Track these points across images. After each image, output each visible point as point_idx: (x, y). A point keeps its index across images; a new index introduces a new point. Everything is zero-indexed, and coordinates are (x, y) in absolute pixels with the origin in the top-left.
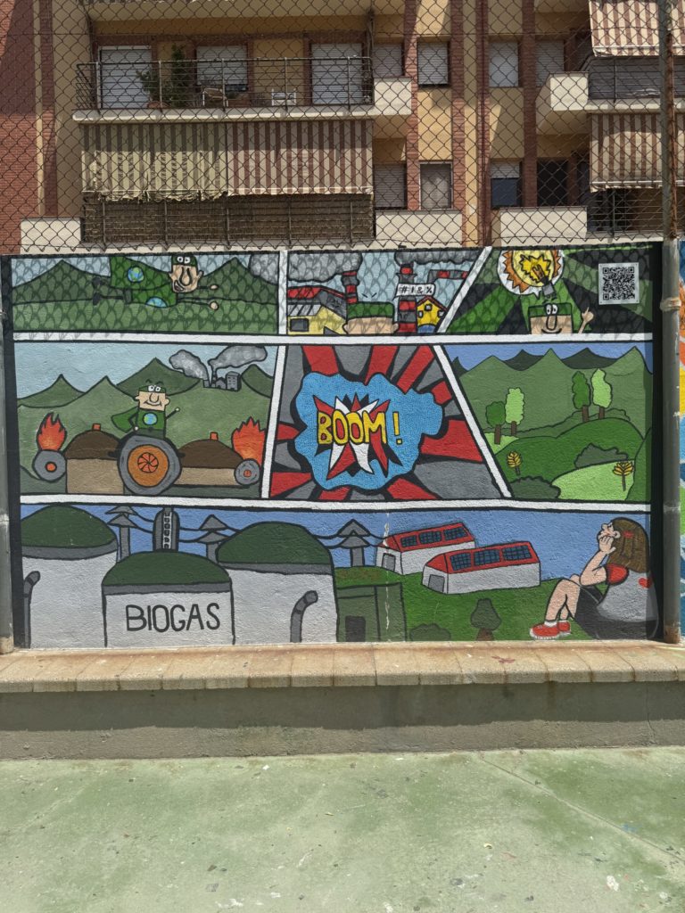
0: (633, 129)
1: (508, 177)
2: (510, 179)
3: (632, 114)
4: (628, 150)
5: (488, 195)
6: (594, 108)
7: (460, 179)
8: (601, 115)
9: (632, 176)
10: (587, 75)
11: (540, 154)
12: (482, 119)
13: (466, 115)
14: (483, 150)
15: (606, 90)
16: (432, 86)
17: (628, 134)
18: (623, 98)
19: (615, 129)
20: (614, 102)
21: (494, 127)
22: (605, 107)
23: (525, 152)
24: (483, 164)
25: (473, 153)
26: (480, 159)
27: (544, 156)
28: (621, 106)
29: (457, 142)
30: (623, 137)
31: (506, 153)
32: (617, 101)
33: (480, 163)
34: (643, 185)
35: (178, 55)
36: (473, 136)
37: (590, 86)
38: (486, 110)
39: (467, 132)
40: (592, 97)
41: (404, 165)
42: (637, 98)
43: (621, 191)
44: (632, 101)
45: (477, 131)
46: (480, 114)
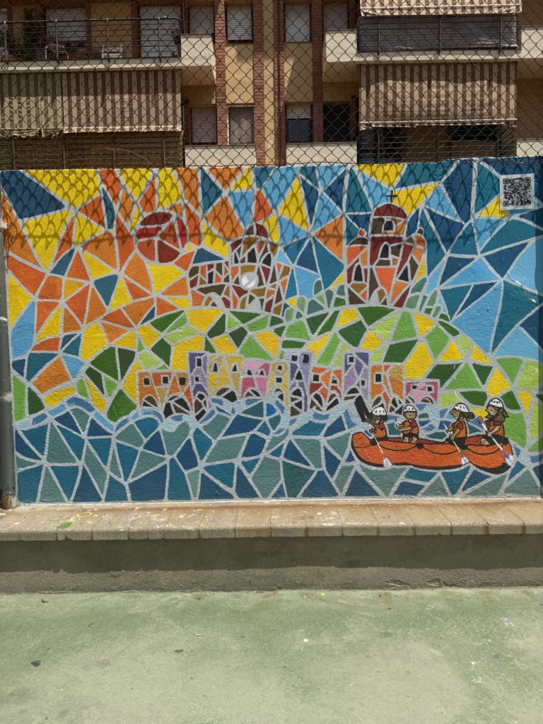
0: (394, 79)
1: (300, 117)
2: (302, 119)
3: (394, 65)
4: (390, 95)
5: (284, 133)
6: (362, 59)
7: (259, 119)
8: (368, 65)
9: (394, 117)
10: (356, 32)
11: (327, 98)
12: (279, 68)
13: (265, 64)
14: (279, 95)
15: (370, 45)
16: (240, 42)
17: (390, 82)
18: (385, 51)
19: (380, 79)
20: (378, 54)
21: (289, 75)
22: (370, 59)
23: (314, 97)
24: (279, 107)
25: (271, 96)
26: (277, 103)
27: (331, 100)
28: (384, 58)
29: (258, 88)
30: (386, 85)
31: (299, 97)
32: (381, 54)
33: (277, 106)
34: (403, 124)
35: (28, 17)
36: (271, 82)
37: (358, 41)
38: (281, 59)
39: (265, 79)
40: (360, 50)
41: (215, 107)
42: (398, 51)
43: (385, 129)
44: (394, 53)
45: (274, 78)
46: (276, 62)
